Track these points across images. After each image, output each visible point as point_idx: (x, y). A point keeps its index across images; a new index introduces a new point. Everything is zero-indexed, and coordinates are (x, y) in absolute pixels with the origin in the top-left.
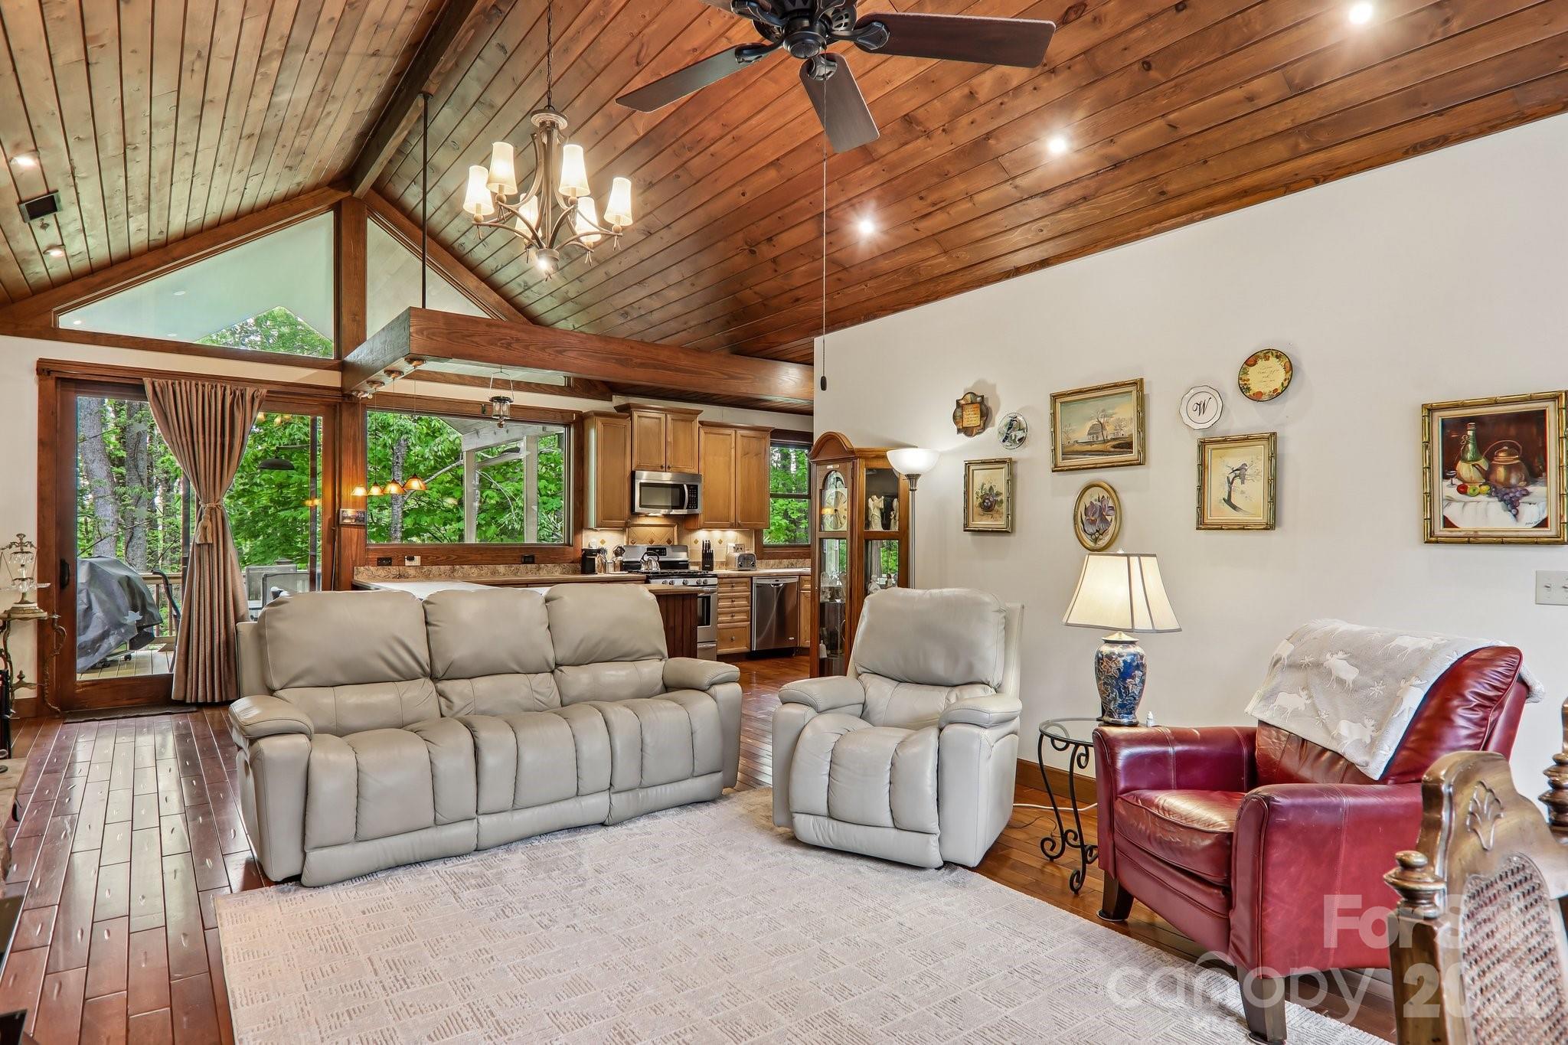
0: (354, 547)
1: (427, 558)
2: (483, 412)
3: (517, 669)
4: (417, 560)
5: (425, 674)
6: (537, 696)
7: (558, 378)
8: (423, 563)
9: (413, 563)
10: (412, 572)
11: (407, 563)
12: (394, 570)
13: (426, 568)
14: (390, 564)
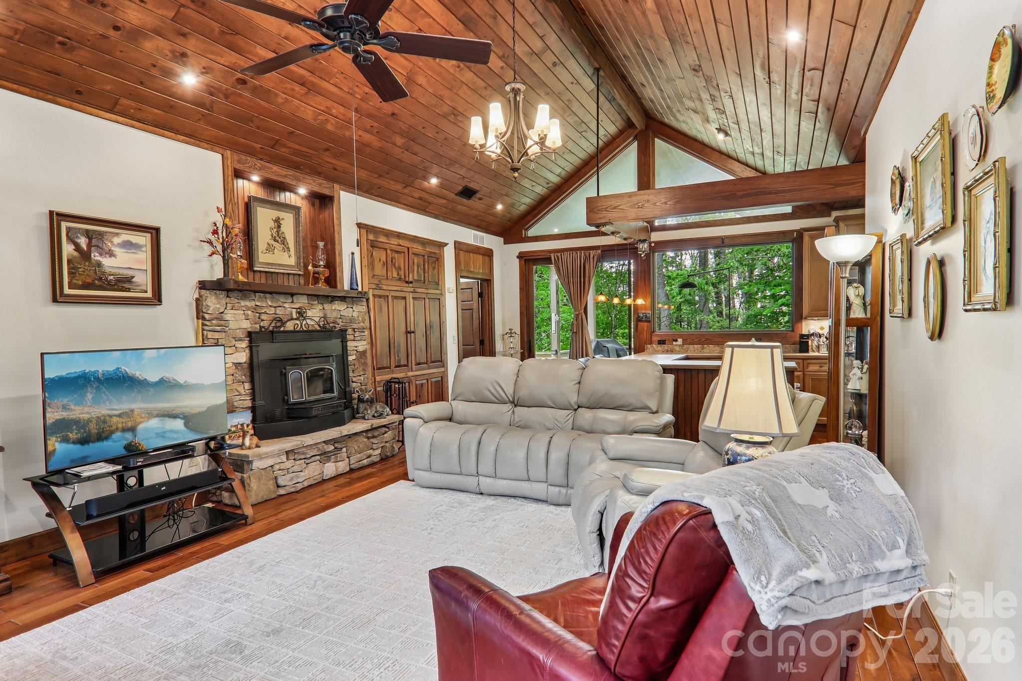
0: (645, 334)
1: (686, 340)
2: (723, 242)
3: (552, 405)
4: (680, 341)
5: (510, 402)
6: (556, 422)
7: (787, 209)
8: (684, 343)
9: (677, 343)
10: (677, 348)
11: (674, 343)
12: (666, 347)
13: (685, 346)
14: (665, 344)
